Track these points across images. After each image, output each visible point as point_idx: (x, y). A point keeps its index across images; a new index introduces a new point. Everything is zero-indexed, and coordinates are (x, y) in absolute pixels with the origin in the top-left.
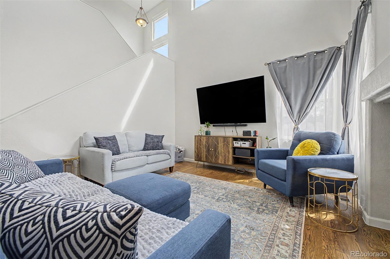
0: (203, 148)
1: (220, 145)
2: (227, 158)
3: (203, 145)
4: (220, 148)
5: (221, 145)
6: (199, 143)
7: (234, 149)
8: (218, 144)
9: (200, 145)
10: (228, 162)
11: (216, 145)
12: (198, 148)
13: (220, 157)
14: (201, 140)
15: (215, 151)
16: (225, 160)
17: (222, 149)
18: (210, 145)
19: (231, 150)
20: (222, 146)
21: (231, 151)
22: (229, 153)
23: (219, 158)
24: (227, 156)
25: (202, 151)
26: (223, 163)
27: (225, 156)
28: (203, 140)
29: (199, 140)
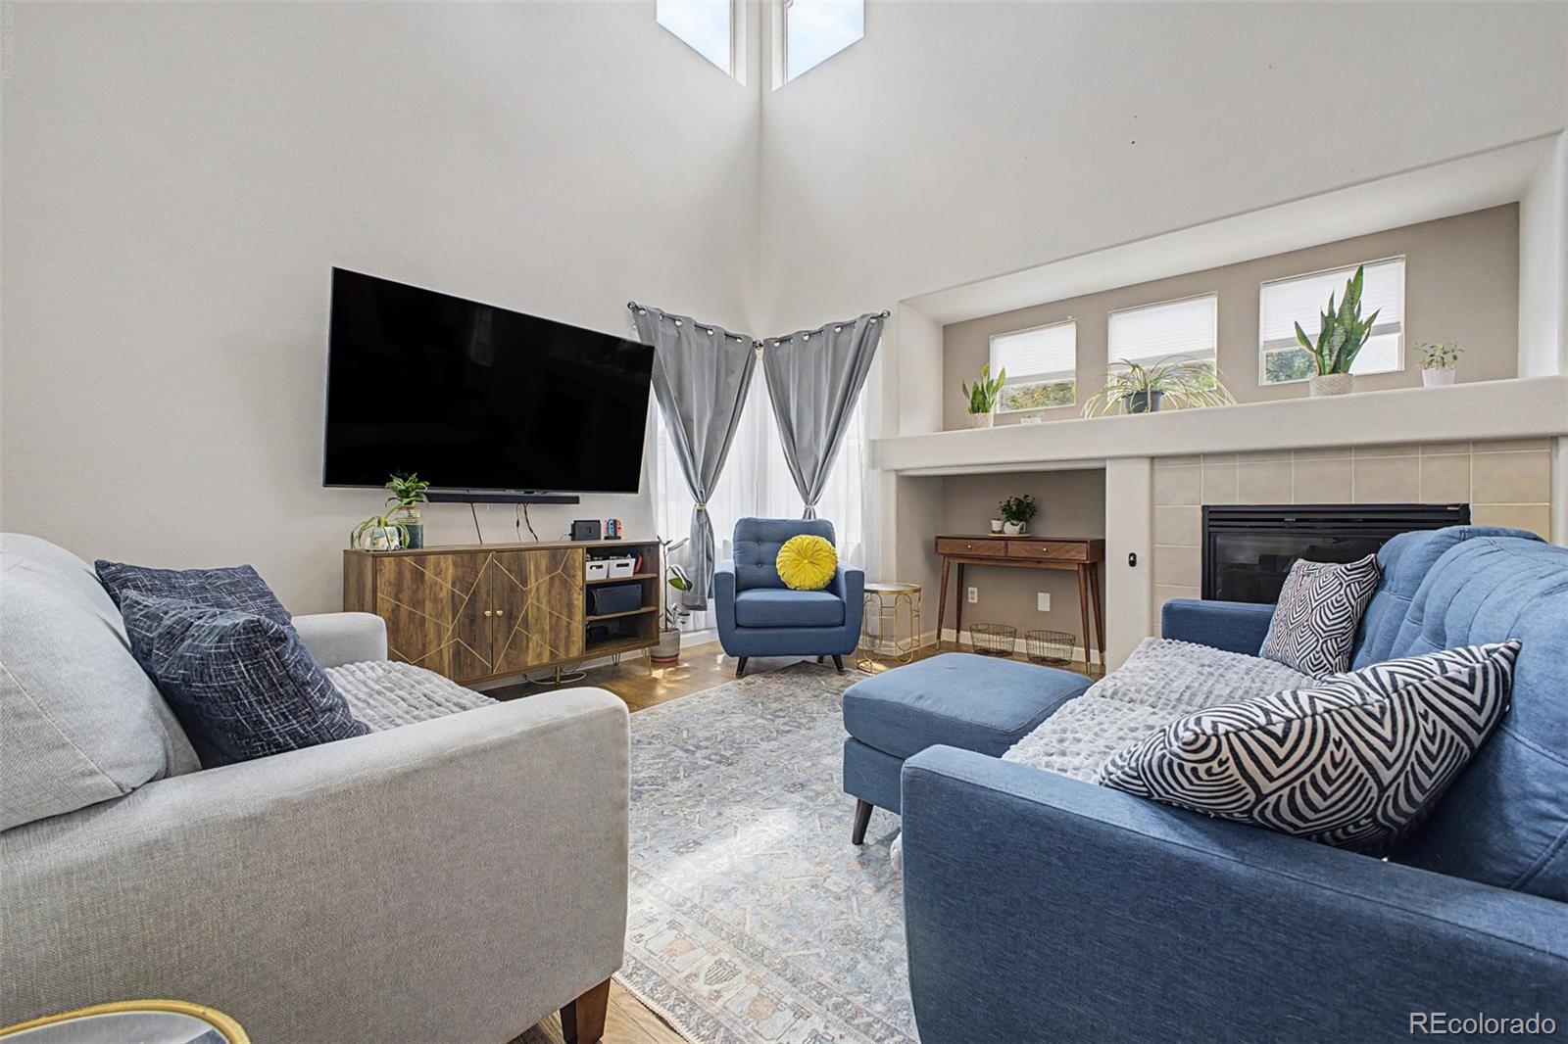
0: (439, 615)
1: (532, 584)
2: (563, 634)
3: (436, 600)
4: (531, 600)
5: (537, 584)
6: (406, 596)
7: (591, 588)
8: (524, 582)
9: (417, 603)
10: (567, 651)
11: (513, 588)
12: (401, 624)
13: (535, 637)
14: (419, 576)
15: (510, 616)
16: (554, 646)
17: (544, 600)
18: (483, 590)
19: (581, 598)
20: (543, 590)
21: (579, 600)
22: (570, 615)
23: (528, 641)
24: (565, 624)
25: (432, 635)
26: (546, 659)
27: (554, 628)
28: (438, 574)
29: (408, 575)
